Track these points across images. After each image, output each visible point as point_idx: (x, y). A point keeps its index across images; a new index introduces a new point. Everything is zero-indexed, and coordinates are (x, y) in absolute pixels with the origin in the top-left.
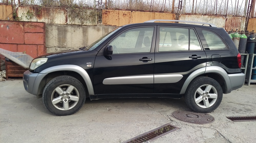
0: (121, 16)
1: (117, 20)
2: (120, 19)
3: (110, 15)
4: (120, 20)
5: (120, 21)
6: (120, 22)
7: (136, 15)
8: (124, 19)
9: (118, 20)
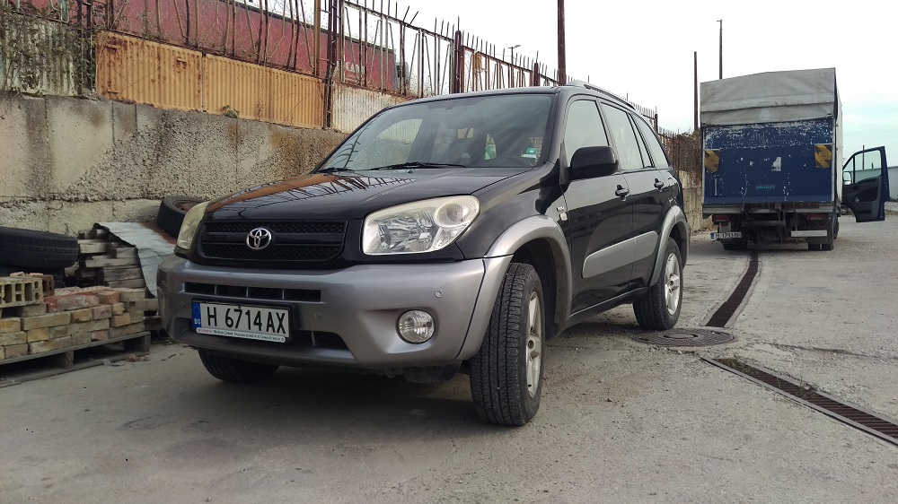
0: (168, 69)
1: (153, 81)
2: (167, 81)
3: (130, 60)
4: (164, 83)
5: (167, 90)
6: (165, 91)
7: (219, 73)
8: (178, 83)
9: (157, 81)
